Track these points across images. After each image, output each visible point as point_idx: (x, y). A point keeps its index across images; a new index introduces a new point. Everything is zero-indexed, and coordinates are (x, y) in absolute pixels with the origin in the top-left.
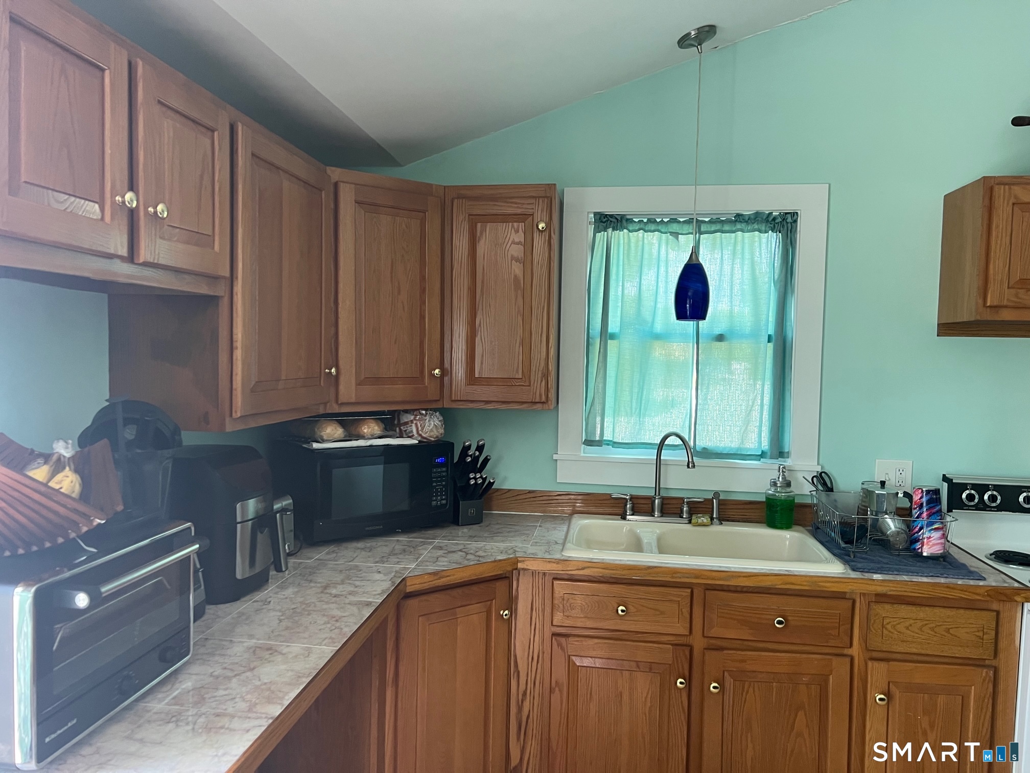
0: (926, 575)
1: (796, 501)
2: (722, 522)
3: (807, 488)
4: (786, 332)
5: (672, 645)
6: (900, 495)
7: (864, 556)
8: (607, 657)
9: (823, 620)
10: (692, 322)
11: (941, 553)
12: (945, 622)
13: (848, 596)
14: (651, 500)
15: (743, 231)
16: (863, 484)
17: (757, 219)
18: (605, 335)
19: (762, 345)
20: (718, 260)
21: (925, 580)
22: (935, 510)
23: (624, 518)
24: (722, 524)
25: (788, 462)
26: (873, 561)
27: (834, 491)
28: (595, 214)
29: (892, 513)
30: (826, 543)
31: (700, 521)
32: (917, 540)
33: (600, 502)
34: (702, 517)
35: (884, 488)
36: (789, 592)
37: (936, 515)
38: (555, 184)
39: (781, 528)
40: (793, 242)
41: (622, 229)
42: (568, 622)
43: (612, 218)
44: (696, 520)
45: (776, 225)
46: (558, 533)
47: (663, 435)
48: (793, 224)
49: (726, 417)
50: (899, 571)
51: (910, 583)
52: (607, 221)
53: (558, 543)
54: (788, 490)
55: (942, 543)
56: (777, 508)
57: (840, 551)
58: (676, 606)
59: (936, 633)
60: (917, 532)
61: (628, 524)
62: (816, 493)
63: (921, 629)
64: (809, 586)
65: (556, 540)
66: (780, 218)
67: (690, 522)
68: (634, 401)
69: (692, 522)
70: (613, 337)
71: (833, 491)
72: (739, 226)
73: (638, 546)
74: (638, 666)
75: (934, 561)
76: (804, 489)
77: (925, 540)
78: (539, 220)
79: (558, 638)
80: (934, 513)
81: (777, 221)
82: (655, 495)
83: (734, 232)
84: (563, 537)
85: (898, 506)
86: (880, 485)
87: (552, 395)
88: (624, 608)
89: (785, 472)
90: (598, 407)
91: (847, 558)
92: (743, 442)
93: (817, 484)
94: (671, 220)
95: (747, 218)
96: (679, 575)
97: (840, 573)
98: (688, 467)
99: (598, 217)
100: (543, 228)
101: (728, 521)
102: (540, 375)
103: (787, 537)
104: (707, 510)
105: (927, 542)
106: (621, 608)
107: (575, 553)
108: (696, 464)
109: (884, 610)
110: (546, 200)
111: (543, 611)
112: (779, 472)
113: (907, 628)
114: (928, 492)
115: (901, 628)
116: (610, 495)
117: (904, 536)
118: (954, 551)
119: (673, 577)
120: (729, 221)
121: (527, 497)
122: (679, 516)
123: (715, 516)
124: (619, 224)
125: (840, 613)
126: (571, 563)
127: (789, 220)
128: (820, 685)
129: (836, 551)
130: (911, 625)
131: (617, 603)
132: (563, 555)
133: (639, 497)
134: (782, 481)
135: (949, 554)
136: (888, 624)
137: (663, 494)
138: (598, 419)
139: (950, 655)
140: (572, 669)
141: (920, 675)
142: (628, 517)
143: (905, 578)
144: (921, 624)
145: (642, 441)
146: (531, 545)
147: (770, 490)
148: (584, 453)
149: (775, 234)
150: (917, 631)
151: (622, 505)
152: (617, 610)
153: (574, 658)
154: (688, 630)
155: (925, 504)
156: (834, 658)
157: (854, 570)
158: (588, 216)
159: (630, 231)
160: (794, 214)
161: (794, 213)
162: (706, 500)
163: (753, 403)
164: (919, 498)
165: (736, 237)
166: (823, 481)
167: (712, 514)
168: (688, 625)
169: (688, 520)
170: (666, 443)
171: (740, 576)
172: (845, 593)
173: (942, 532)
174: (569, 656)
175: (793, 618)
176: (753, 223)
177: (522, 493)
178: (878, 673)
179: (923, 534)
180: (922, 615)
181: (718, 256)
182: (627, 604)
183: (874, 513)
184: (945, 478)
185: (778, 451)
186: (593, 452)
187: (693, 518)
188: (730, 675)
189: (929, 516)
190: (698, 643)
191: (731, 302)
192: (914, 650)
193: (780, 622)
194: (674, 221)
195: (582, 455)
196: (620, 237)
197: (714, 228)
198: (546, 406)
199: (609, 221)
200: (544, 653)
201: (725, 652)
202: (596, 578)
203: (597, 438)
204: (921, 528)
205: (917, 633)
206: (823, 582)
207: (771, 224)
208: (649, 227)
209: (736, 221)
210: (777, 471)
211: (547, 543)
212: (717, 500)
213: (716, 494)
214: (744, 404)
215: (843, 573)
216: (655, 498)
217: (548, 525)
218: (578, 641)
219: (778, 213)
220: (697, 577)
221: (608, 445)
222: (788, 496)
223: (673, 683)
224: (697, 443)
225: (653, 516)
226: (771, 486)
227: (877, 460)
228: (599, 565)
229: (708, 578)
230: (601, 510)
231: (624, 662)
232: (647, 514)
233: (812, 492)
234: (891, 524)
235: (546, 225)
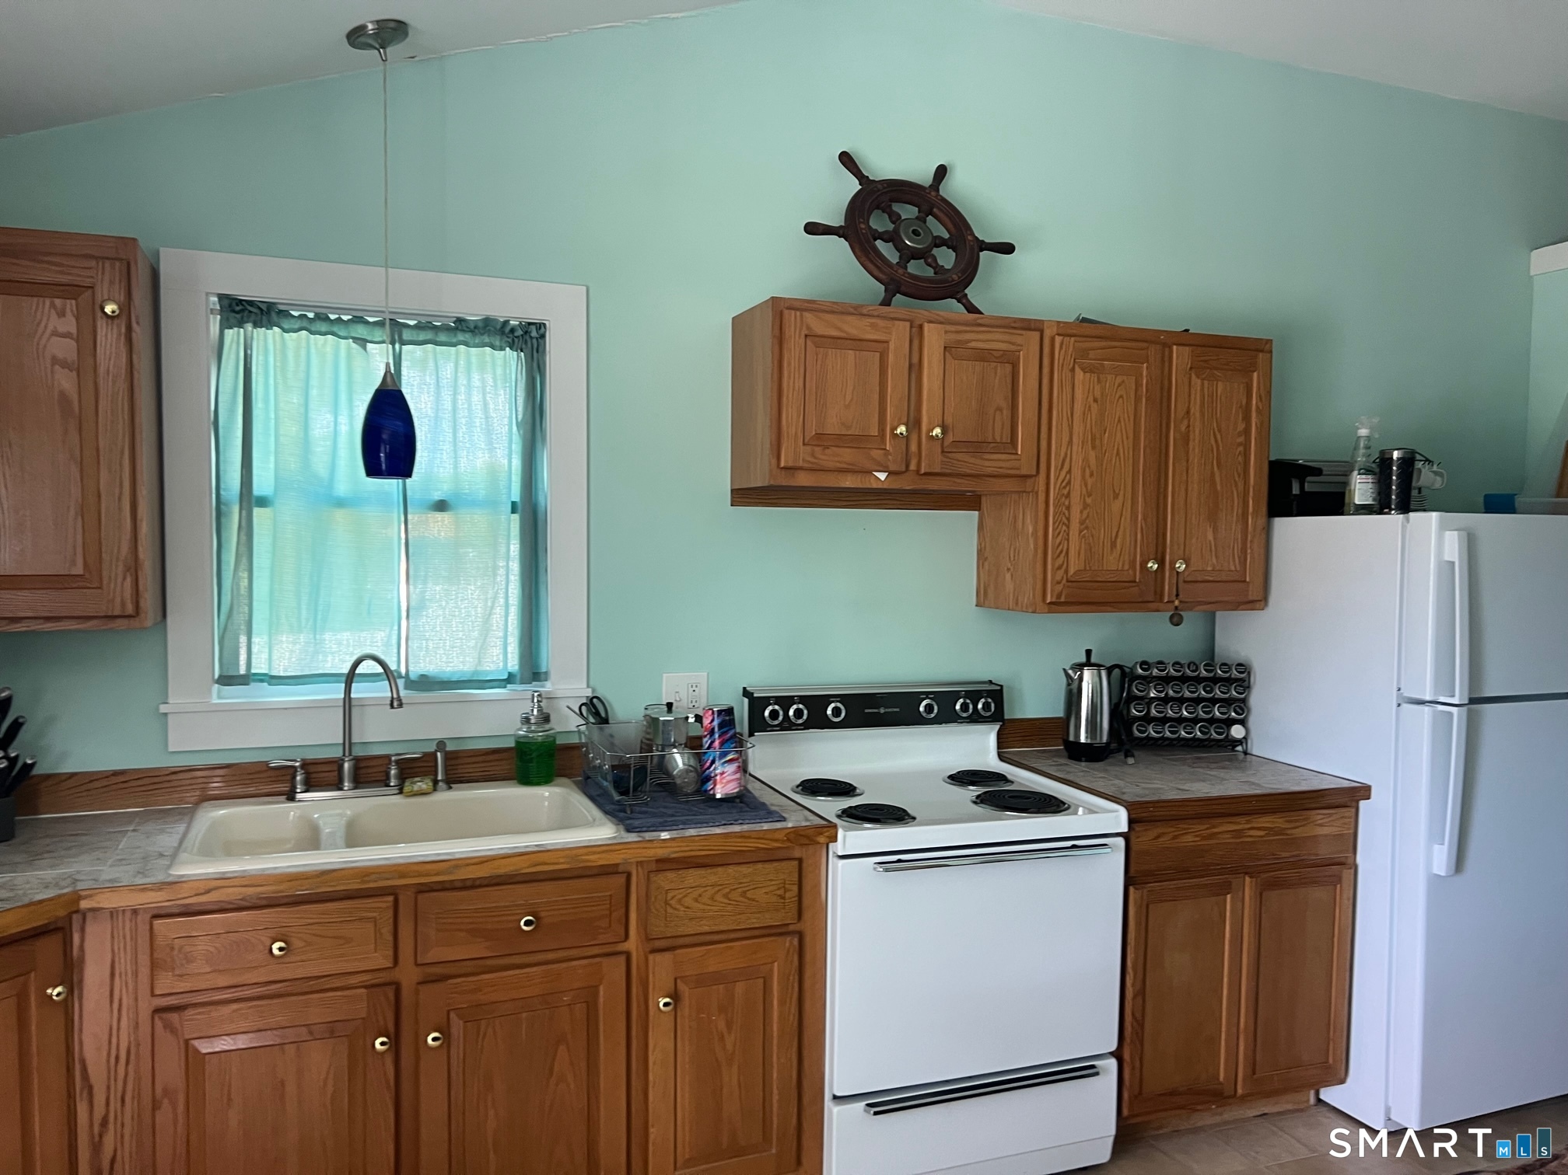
0: (717, 824)
1: (558, 742)
2: (452, 785)
3: (573, 722)
4: (536, 499)
5: (366, 987)
6: (691, 720)
7: (644, 809)
8: (255, 1028)
9: (589, 909)
10: (396, 480)
11: (737, 793)
12: (741, 883)
13: (621, 869)
14: (338, 763)
15: (467, 344)
16: (646, 709)
17: (488, 328)
18: (249, 499)
19: (503, 517)
20: (432, 386)
21: (718, 831)
22: (729, 735)
23: (291, 797)
24: (450, 788)
25: (548, 687)
26: (654, 815)
27: (610, 722)
28: (222, 297)
29: (681, 745)
30: (598, 798)
31: (416, 788)
32: (708, 779)
33: (251, 777)
34: (419, 782)
35: (671, 712)
36: (541, 877)
37: (729, 743)
38: (134, 240)
39: (538, 784)
40: (541, 366)
41: (270, 325)
42: (182, 984)
43: (251, 306)
44: (410, 787)
45: (516, 340)
46: (167, 840)
47: (354, 658)
48: (539, 340)
49: (454, 626)
50: (687, 824)
51: (697, 838)
52: (242, 311)
53: (164, 856)
54: (547, 727)
55: (737, 779)
56: (531, 755)
57: (613, 807)
58: (370, 926)
59: (730, 900)
60: (709, 768)
61: (297, 807)
62: (587, 728)
63: (712, 898)
64: (568, 863)
65: (161, 850)
66: (520, 330)
67: (401, 792)
68: (304, 607)
69: (404, 791)
70: (263, 502)
71: (608, 724)
72: (461, 337)
73: (312, 840)
74: (311, 1033)
75: (730, 804)
76: (569, 724)
77: (718, 778)
78: (106, 297)
79: (166, 1015)
80: (727, 740)
81: (516, 334)
82: (344, 755)
83: (454, 345)
84: (176, 845)
85: (690, 734)
86: (666, 709)
87: (149, 600)
88: (282, 944)
89: (541, 702)
90: (240, 618)
91: (622, 815)
92: (480, 662)
93: (587, 716)
94: (355, 319)
95: (472, 326)
96: (373, 877)
97: (609, 839)
98: (392, 706)
99: (226, 302)
100: (113, 312)
101: (461, 782)
102: (121, 568)
103: (547, 796)
104: (429, 769)
105: (721, 779)
106: (276, 946)
107: (193, 869)
108: (404, 701)
109: (666, 880)
110: (117, 264)
111: (136, 974)
112: (533, 702)
113: (696, 900)
114: (720, 712)
115: (688, 901)
116: (266, 763)
117: (692, 775)
118: (755, 788)
119: (363, 882)
120: (446, 328)
121: (110, 783)
122: (383, 784)
123: (440, 777)
124: (264, 317)
125: (611, 895)
126: (184, 885)
127: (534, 334)
128: (587, 1002)
129: (609, 807)
130: (700, 896)
131: (271, 938)
132: (170, 875)
133: (317, 761)
134: (537, 716)
135: (749, 791)
136: (673, 898)
137: (358, 752)
138: (243, 639)
139: (749, 926)
140: (194, 1061)
141: (716, 960)
142: (299, 796)
143: (692, 832)
144: (713, 892)
145: (321, 672)
146: (111, 866)
147: (520, 729)
148: (219, 697)
149: (515, 353)
150: (710, 902)
151: (289, 777)
152: (271, 949)
153: (196, 1043)
154: (391, 959)
155: (716, 729)
156: (605, 961)
157: (629, 830)
158: (207, 300)
159: (285, 331)
160: (541, 326)
161: (540, 324)
162: (426, 755)
163: (493, 603)
164: (709, 722)
165: (457, 353)
166: (595, 710)
167: (436, 774)
168: (391, 953)
169: (399, 789)
170: (358, 671)
171: (468, 865)
172: (617, 865)
173: (737, 764)
174: (187, 1042)
175: (547, 914)
176: (482, 334)
177: (101, 776)
178: (662, 969)
179: (714, 769)
180: (713, 879)
181: (430, 379)
182: (287, 936)
183: (660, 747)
184: (746, 693)
185: (532, 671)
186: (234, 695)
187: (407, 784)
188: (457, 1015)
189: (722, 744)
190: (408, 975)
191: (455, 451)
192: (706, 929)
193: (527, 923)
194: (358, 320)
195: (215, 701)
196: (267, 340)
197: (422, 336)
198: (134, 623)
199: (247, 312)
200: (139, 1045)
201: (450, 981)
202: (234, 904)
203: (242, 671)
204: (713, 762)
205: (709, 905)
206: (587, 854)
207: (508, 337)
208: (318, 326)
209: (456, 329)
210: (530, 701)
211: (143, 858)
212: (443, 753)
213: (441, 744)
214: (480, 605)
215: (615, 838)
216: (343, 760)
217: (150, 827)
218: (199, 1013)
219: (518, 323)
220: (403, 876)
221: (262, 681)
222: (547, 736)
223: (370, 1046)
224: (411, 669)
225: (341, 789)
226: (523, 724)
227: (665, 675)
228: (236, 882)
229: (420, 875)
230: (251, 790)
231: (287, 1030)
232: (330, 787)
233: (580, 727)
234: (679, 760)
235: (120, 308)
